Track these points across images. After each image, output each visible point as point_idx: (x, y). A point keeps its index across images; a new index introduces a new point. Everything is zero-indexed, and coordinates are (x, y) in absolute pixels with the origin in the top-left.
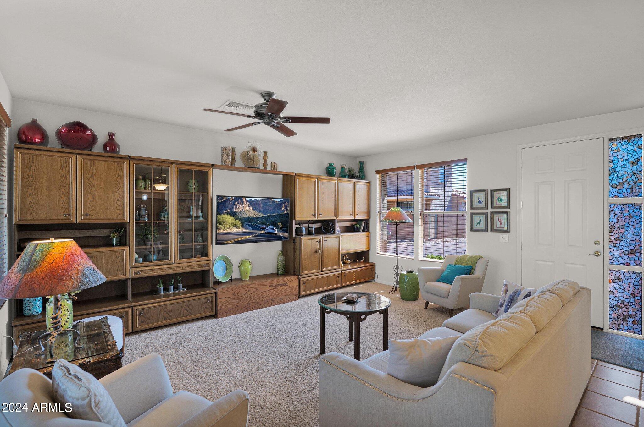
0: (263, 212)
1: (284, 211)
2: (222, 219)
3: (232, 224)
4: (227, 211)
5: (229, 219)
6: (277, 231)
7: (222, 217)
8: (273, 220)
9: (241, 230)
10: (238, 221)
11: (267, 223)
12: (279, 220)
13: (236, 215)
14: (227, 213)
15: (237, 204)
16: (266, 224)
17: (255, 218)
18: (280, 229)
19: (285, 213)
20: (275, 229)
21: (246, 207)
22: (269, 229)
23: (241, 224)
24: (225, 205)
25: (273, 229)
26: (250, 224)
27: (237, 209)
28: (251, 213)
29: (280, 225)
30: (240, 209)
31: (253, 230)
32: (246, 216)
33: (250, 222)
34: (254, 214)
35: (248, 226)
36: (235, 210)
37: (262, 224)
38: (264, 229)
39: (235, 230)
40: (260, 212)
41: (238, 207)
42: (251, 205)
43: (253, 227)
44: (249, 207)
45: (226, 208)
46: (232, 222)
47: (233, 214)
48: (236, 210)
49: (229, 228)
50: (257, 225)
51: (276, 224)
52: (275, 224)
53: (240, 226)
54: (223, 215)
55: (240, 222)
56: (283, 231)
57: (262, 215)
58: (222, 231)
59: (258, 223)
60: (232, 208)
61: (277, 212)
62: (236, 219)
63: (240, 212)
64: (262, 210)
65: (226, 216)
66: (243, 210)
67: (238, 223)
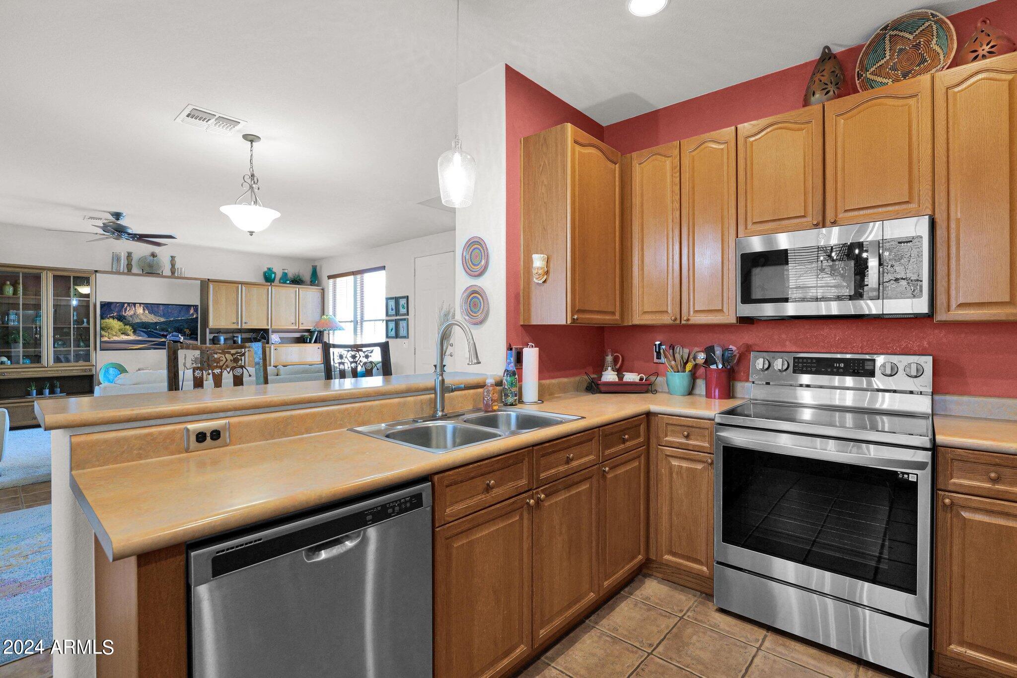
0: (164, 316)
1: (193, 315)
2: (105, 324)
3: (120, 330)
4: (113, 315)
5: (116, 324)
6: (182, 339)
7: (106, 322)
8: (177, 325)
9: (132, 337)
10: (128, 327)
11: (169, 330)
12: (186, 326)
13: (126, 319)
14: (113, 318)
15: (127, 307)
16: (167, 331)
17: (152, 323)
18: (188, 336)
19: (194, 317)
20: (180, 336)
21: (140, 310)
22: (172, 336)
23: (132, 331)
24: (110, 307)
25: (178, 336)
26: (144, 330)
27: (127, 313)
28: (146, 317)
29: (187, 331)
30: (132, 313)
31: (149, 337)
32: (139, 321)
33: (145, 328)
34: (150, 318)
35: (142, 333)
36: (123, 313)
37: (163, 330)
38: (165, 336)
39: (125, 338)
40: (158, 316)
41: (128, 309)
42: (147, 308)
43: (150, 334)
44: (144, 309)
45: (111, 311)
46: (120, 328)
47: (121, 318)
48: (125, 313)
49: (116, 335)
50: (155, 331)
51: (182, 330)
52: (180, 331)
53: (131, 333)
54: (108, 320)
55: (131, 328)
56: (191, 339)
57: (162, 320)
58: (106, 339)
59: (156, 329)
60: (120, 311)
61: (183, 316)
62: (126, 324)
63: (131, 316)
64: (162, 313)
65: (111, 320)
66: (135, 314)
67: (128, 330)
